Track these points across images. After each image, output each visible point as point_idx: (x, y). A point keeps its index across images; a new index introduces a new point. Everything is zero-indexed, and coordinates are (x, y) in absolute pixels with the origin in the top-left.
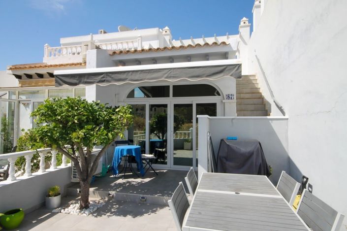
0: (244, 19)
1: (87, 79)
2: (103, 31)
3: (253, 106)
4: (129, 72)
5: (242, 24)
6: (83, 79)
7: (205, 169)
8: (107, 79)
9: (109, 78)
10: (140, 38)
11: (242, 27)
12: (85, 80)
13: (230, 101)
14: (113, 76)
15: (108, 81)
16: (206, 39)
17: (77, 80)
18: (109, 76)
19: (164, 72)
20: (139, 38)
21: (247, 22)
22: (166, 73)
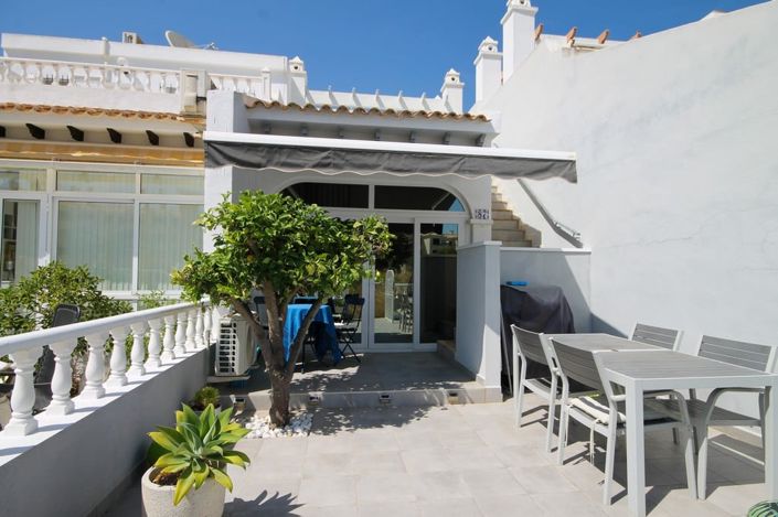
0: (452, 71)
1: (288, 157)
2: (134, 35)
3: (506, 232)
4: (383, 152)
5: (448, 80)
6: (277, 156)
7: (495, 331)
8: (336, 162)
9: (338, 161)
10: (268, 75)
11: (449, 86)
12: (283, 159)
13: (483, 221)
14: (349, 157)
15: (337, 166)
16: (383, 98)
17: (263, 157)
18: (339, 156)
19: (451, 161)
20: (265, 75)
21: (457, 79)
22: (455, 164)
